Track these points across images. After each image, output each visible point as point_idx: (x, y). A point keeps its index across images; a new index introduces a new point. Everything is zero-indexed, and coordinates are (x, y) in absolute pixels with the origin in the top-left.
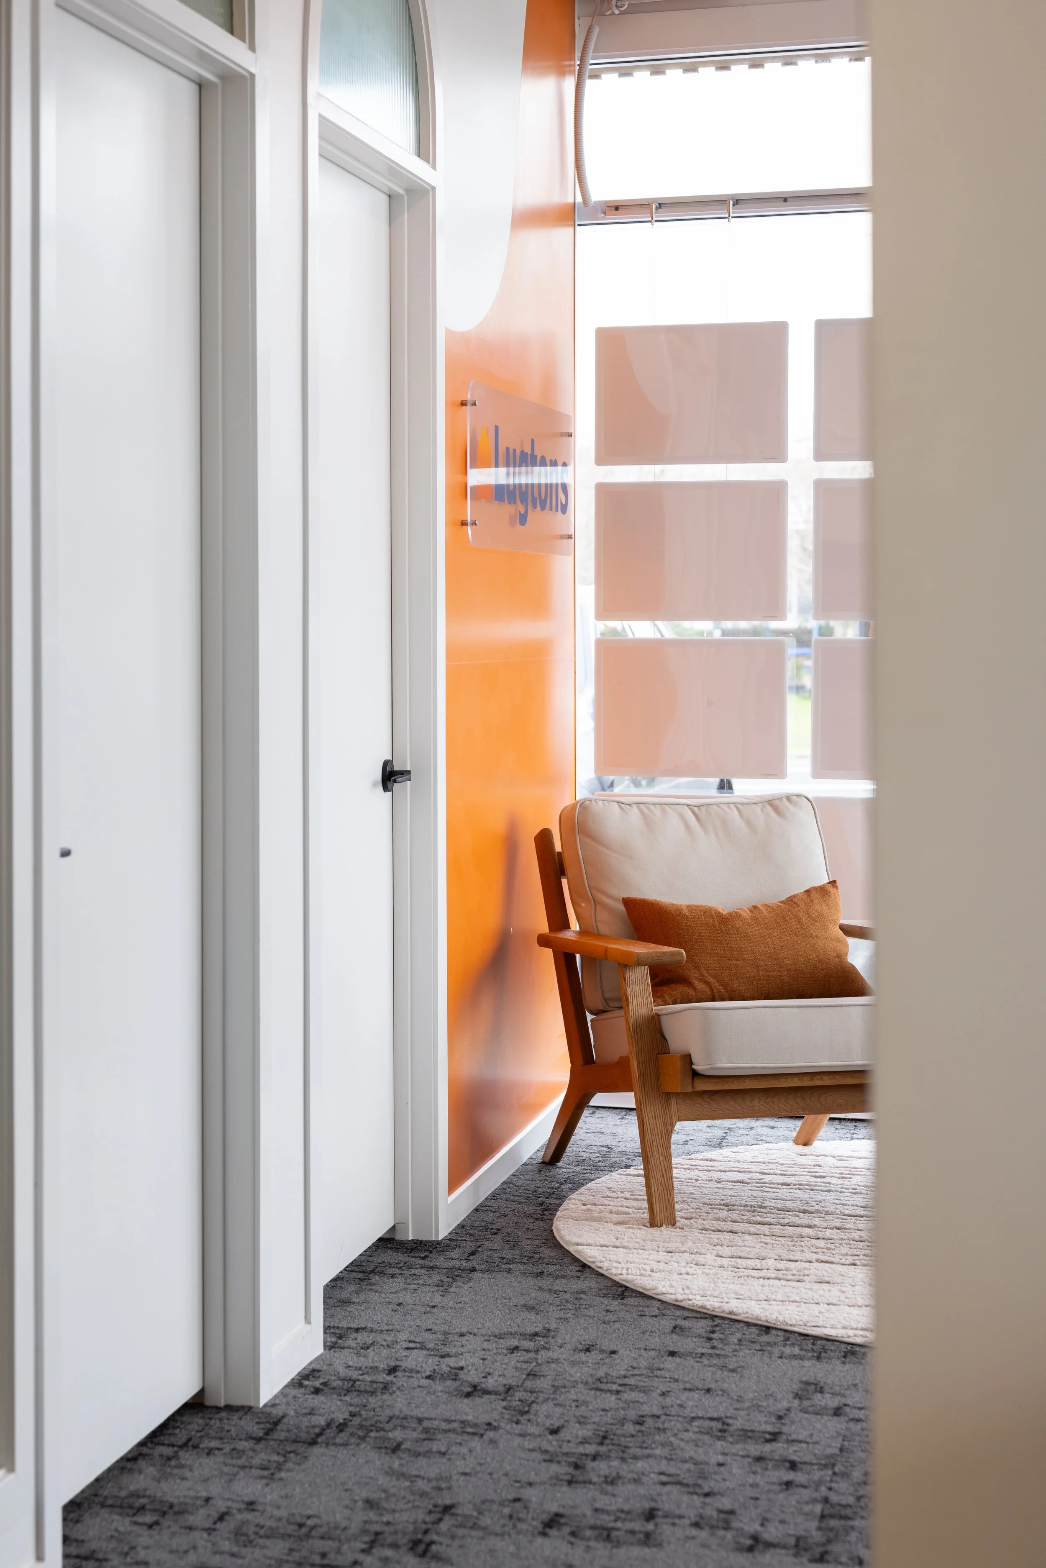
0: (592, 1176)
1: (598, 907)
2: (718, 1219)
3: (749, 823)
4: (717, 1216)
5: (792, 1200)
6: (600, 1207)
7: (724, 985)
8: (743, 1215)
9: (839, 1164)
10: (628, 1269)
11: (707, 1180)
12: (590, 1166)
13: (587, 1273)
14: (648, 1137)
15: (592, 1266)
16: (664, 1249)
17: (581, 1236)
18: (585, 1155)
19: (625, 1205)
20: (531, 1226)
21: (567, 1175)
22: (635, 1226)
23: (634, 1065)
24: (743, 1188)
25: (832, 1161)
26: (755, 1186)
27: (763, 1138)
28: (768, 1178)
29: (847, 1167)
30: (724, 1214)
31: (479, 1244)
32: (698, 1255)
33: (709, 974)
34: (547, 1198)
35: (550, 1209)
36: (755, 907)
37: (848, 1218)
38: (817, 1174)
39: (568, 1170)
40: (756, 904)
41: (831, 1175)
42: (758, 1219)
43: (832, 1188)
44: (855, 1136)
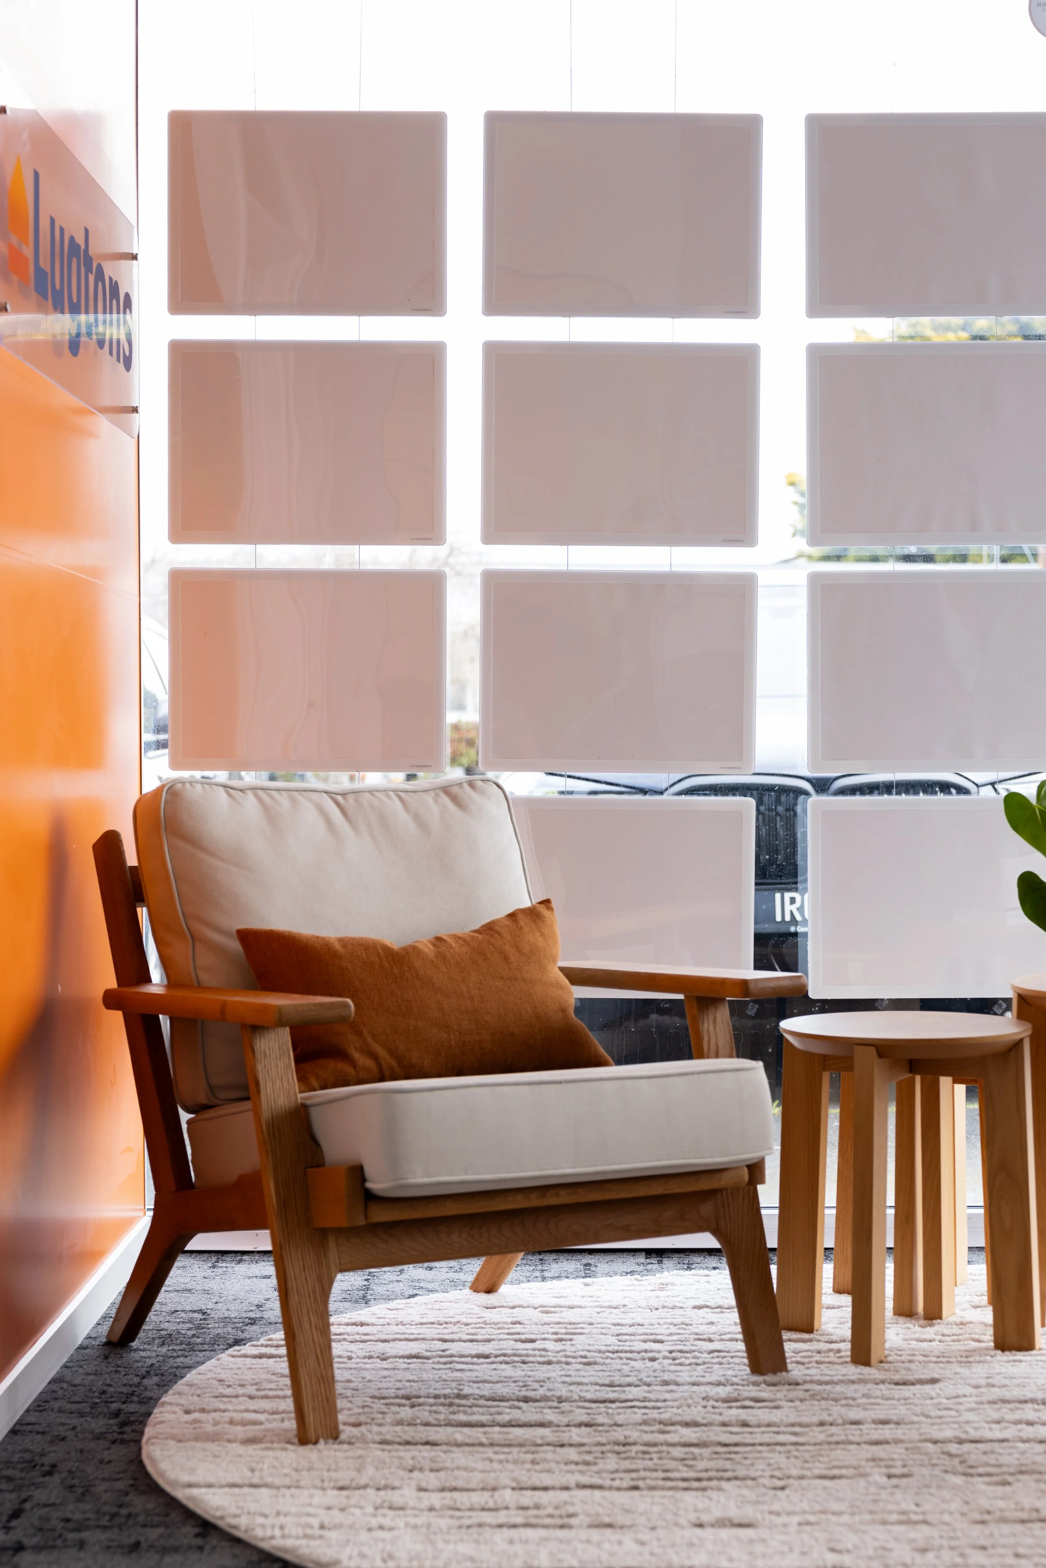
0: (187, 1361)
1: (199, 948)
2: (400, 1423)
3: (417, 818)
4: (399, 1417)
5: (501, 1382)
6: (213, 1415)
7: (398, 1058)
8: (436, 1412)
9: (547, 1318)
10: (282, 1527)
11: (365, 1357)
12: (181, 1344)
13: (213, 1540)
14: (294, 1300)
15: (220, 1524)
16: (332, 1484)
17: (192, 1471)
18: (171, 1327)
19: (252, 1408)
20: (106, 1456)
21: (150, 1362)
22: (275, 1445)
23: (270, 1187)
24: (423, 1366)
25: (536, 1315)
26: (439, 1363)
27: (422, 1285)
28: (455, 1348)
29: (559, 1323)
30: (406, 1413)
31: (24, 1495)
32: (389, 1492)
33: (375, 1041)
34: (124, 1403)
35: (133, 1423)
36: (439, 939)
37: (594, 1405)
38: (523, 1337)
39: (149, 1353)
40: (439, 935)
41: (543, 1336)
42: (462, 1417)
43: (551, 1356)
44: (546, 1274)
